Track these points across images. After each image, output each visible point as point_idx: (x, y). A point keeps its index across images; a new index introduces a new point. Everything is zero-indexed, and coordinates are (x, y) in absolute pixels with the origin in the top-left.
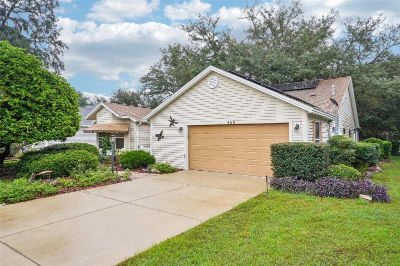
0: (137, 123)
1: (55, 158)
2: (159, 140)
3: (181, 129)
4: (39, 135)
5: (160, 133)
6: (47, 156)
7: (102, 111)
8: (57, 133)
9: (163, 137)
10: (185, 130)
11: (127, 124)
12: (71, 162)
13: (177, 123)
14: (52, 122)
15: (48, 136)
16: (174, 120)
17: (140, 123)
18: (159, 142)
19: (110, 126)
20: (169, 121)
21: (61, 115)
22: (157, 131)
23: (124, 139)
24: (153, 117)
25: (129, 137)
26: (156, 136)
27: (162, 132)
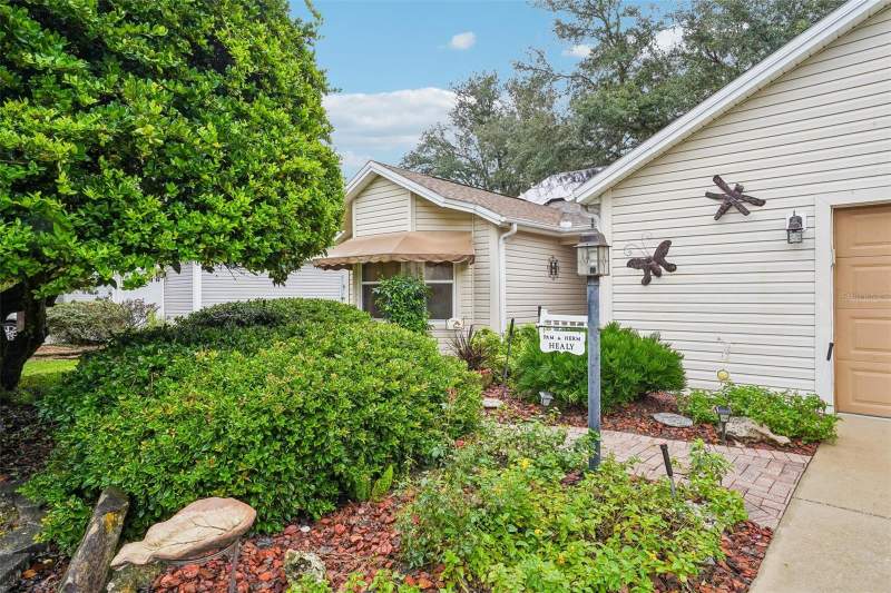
0: (502, 229)
1: (260, 381)
2: (646, 282)
3: (796, 226)
4: (149, 219)
5: (652, 253)
6: (205, 368)
7: (379, 190)
8: (259, 218)
9: (671, 268)
10: (821, 228)
11: (465, 233)
12: (372, 410)
13: (760, 203)
14: (233, 148)
15: (207, 229)
16: (739, 189)
17: (515, 228)
18: (650, 288)
19: (407, 239)
20: (709, 195)
21: (281, 126)
22: (639, 244)
23: (451, 285)
24: (615, 187)
25: (470, 278)
26: (633, 263)
27: (664, 247)
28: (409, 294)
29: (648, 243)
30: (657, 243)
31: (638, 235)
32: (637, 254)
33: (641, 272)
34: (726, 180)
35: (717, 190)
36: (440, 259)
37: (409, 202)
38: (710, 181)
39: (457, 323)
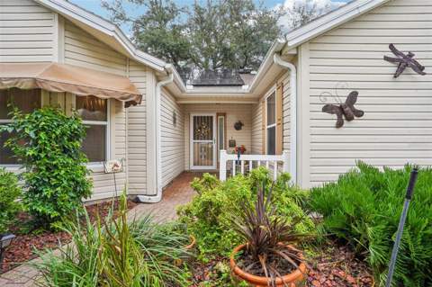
2: (339, 125)
5: (343, 100)
9: (360, 114)
13: (421, 68)
16: (411, 56)
19: (54, 69)
20: (386, 59)
22: (333, 92)
23: (105, 127)
24: (311, 41)
25: (123, 121)
26: (327, 109)
27: (353, 97)
28: (63, 134)
29: (340, 92)
30: (348, 93)
31: (333, 85)
32: (331, 101)
33: (335, 116)
34: (399, 48)
35: (392, 55)
36: (105, 94)
37: (55, 24)
38: (387, 48)
39: (116, 165)
